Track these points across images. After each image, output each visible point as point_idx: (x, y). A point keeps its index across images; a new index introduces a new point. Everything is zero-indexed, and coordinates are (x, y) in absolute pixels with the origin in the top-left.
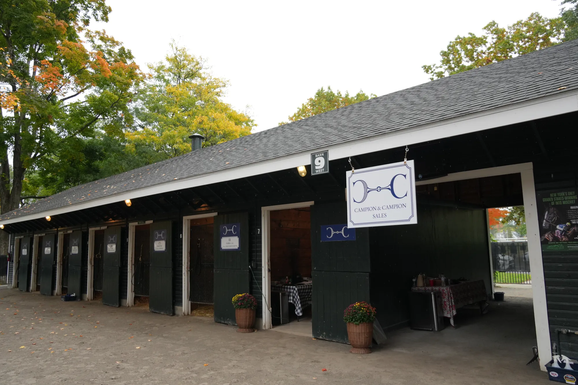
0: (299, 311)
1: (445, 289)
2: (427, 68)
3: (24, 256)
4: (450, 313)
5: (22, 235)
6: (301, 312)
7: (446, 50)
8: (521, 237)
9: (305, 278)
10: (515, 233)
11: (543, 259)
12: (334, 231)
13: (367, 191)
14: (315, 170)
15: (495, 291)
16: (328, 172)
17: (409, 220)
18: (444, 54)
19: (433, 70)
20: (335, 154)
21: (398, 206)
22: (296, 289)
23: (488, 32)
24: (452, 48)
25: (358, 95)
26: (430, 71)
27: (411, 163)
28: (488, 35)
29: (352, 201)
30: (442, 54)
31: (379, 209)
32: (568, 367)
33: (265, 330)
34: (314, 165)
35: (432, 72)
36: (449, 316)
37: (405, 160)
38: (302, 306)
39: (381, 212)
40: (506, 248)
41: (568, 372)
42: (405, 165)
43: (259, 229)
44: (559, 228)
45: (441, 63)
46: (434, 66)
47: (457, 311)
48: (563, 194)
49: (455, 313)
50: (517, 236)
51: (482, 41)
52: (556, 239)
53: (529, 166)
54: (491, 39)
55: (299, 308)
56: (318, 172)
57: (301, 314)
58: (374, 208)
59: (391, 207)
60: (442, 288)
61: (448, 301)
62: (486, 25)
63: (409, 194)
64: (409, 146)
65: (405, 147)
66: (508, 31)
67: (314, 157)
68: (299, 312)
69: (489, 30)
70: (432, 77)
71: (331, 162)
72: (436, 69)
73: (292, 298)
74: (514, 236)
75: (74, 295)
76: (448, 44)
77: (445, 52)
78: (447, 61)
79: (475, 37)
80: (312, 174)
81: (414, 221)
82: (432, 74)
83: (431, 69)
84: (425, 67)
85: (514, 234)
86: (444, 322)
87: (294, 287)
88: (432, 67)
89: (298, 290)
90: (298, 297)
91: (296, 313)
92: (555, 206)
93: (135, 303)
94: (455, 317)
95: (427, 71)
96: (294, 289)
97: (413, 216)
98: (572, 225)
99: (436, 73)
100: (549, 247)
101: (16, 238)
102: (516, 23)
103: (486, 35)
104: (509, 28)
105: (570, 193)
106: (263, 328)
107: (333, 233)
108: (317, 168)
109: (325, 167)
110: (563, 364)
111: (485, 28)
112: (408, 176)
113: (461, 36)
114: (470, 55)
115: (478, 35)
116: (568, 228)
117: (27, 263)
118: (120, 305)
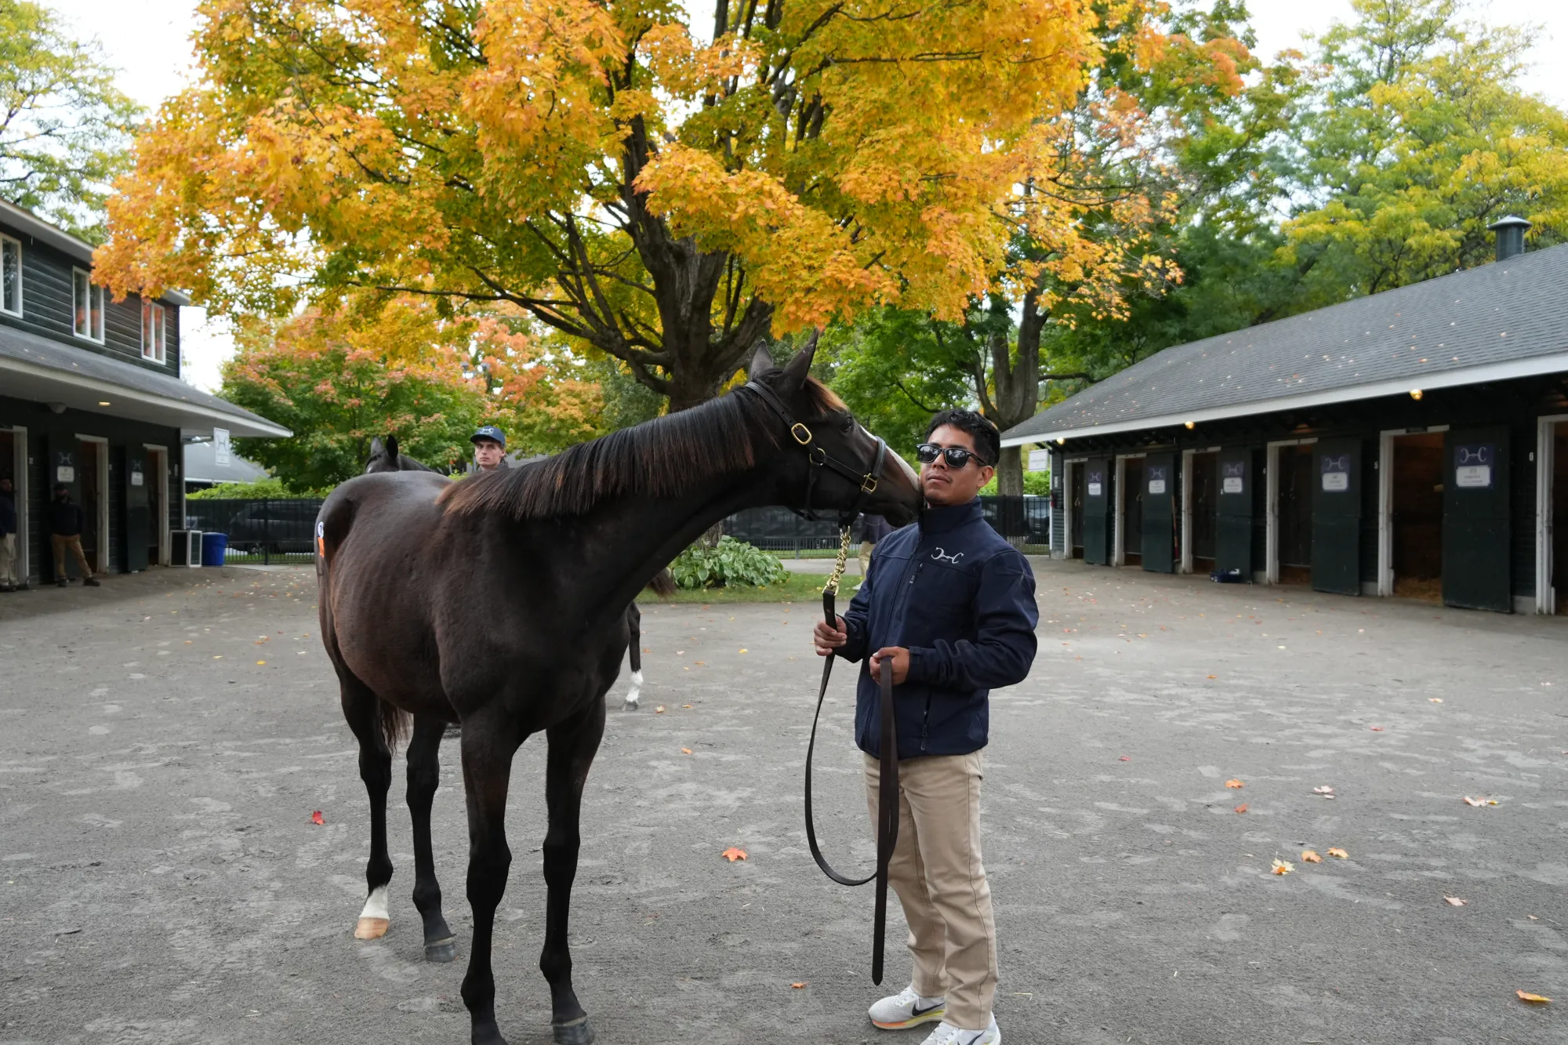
3: (1095, 497)
5: (1083, 456)
75: (1237, 572)
93: (1395, 591)
101: (1066, 462)
117: (1105, 511)
118: (1361, 594)
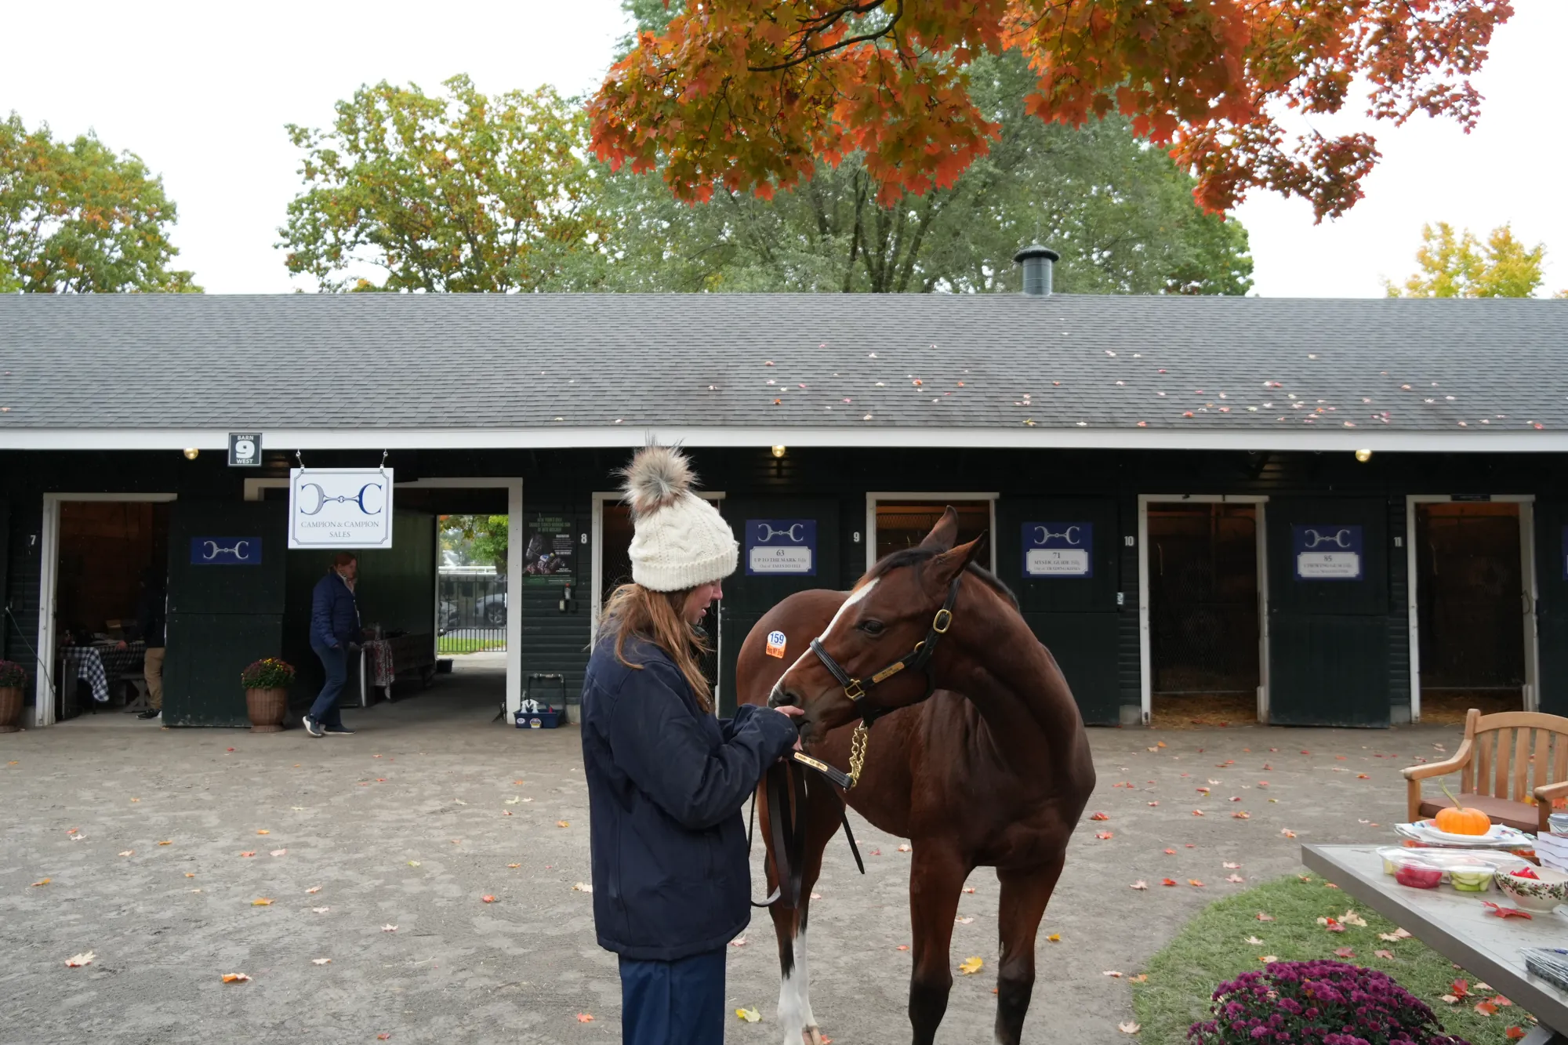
0: (102, 692)
1: (382, 645)
2: (297, 131)
4: (385, 681)
6: (107, 693)
7: (351, 101)
8: (465, 563)
9: (98, 635)
10: (452, 553)
11: (523, 595)
12: (219, 546)
13: (323, 500)
14: (234, 459)
15: (440, 657)
16: (259, 464)
17: (381, 543)
18: (344, 109)
19: (312, 141)
20: (274, 441)
21: (367, 524)
22: (97, 652)
23: (451, 94)
24: (365, 101)
25: (81, 144)
26: (305, 142)
27: (389, 472)
28: (452, 100)
29: (298, 511)
30: (339, 107)
31: (340, 525)
32: (535, 711)
33: (44, 728)
34: (234, 452)
35: (309, 146)
36: (384, 684)
37: (382, 467)
38: (108, 684)
39: (343, 529)
40: (455, 585)
41: (535, 716)
42: (381, 472)
43: (34, 537)
44: (543, 559)
45: (335, 128)
46: (317, 131)
47: (396, 676)
48: (550, 519)
49: (392, 679)
50: (455, 562)
51: (436, 109)
52: (538, 571)
53: (519, 481)
54: (456, 110)
55: (104, 687)
56: (239, 463)
57: (106, 698)
58: (332, 524)
59: (358, 525)
60: (375, 643)
61: (384, 662)
62: (448, 78)
63: (384, 511)
64: (389, 451)
65: (383, 451)
66: (494, 105)
67: (234, 440)
68: (101, 694)
69: (454, 89)
70: (308, 159)
71: (265, 452)
72: (320, 142)
73: (86, 669)
74: (448, 561)
76: (357, 88)
77: (349, 107)
78: (347, 126)
79: (422, 98)
80: (230, 464)
81: (388, 544)
82: (311, 150)
83: (308, 138)
84: (292, 128)
85: (450, 556)
86: (376, 695)
87: (92, 649)
88: (310, 132)
89: (101, 654)
90: (102, 667)
91: (96, 696)
92: (541, 533)
94: (393, 687)
95: (297, 141)
96: (92, 653)
97: (386, 538)
98: (556, 556)
99: (319, 152)
100: (531, 581)
102: (510, 91)
103: (446, 100)
104: (497, 99)
105: (558, 519)
106: (37, 724)
107: (216, 550)
108: (238, 456)
109: (255, 457)
110: (529, 710)
111: (446, 83)
112: (384, 488)
113: (392, 84)
114: (407, 132)
115: (430, 94)
116: (552, 559)
